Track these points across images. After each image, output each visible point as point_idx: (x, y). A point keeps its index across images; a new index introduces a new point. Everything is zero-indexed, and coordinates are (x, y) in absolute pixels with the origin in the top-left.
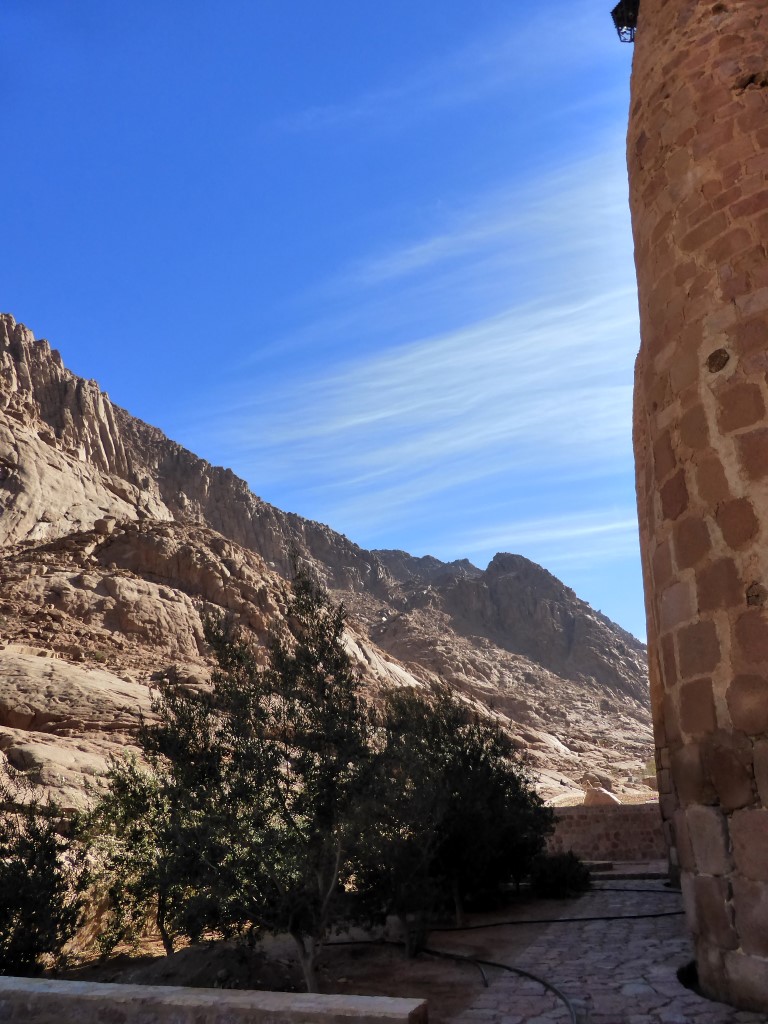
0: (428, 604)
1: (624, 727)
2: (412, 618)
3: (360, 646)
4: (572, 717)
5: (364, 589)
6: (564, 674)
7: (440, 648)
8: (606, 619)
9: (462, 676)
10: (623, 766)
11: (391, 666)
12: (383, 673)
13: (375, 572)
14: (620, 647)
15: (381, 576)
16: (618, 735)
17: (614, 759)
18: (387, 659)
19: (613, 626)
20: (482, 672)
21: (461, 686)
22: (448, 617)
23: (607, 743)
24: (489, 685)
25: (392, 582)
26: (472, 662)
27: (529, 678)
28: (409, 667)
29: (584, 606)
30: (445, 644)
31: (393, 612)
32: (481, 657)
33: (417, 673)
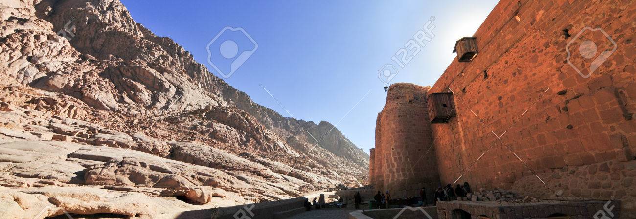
0: (301, 133)
1: (352, 169)
2: (297, 137)
3: (285, 145)
4: (339, 166)
5: (284, 128)
6: (337, 155)
7: (305, 146)
8: (349, 140)
9: (311, 154)
10: (351, 179)
11: (293, 151)
12: (291, 153)
13: (287, 123)
14: (352, 149)
15: (288, 124)
16: (350, 171)
17: (350, 178)
18: (292, 149)
19: (350, 142)
20: (316, 153)
21: (311, 157)
22: (307, 137)
23: (348, 174)
24: (318, 157)
25: (291, 126)
26: (313, 150)
27: (328, 155)
28: (297, 151)
29: (344, 137)
30: (306, 145)
31: (292, 135)
32: (315, 149)
33: (300, 153)
